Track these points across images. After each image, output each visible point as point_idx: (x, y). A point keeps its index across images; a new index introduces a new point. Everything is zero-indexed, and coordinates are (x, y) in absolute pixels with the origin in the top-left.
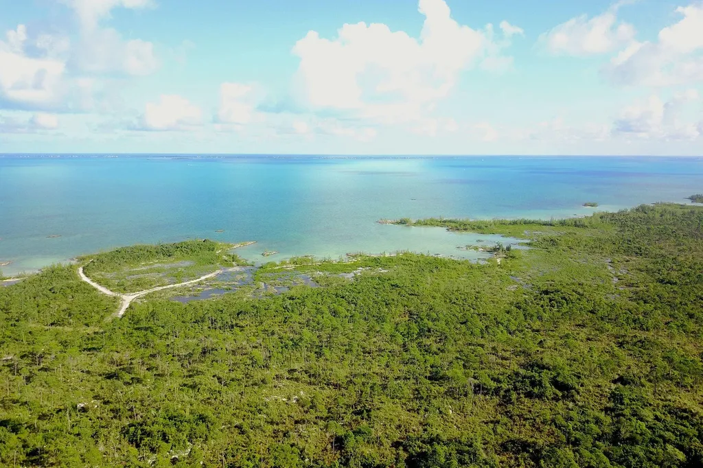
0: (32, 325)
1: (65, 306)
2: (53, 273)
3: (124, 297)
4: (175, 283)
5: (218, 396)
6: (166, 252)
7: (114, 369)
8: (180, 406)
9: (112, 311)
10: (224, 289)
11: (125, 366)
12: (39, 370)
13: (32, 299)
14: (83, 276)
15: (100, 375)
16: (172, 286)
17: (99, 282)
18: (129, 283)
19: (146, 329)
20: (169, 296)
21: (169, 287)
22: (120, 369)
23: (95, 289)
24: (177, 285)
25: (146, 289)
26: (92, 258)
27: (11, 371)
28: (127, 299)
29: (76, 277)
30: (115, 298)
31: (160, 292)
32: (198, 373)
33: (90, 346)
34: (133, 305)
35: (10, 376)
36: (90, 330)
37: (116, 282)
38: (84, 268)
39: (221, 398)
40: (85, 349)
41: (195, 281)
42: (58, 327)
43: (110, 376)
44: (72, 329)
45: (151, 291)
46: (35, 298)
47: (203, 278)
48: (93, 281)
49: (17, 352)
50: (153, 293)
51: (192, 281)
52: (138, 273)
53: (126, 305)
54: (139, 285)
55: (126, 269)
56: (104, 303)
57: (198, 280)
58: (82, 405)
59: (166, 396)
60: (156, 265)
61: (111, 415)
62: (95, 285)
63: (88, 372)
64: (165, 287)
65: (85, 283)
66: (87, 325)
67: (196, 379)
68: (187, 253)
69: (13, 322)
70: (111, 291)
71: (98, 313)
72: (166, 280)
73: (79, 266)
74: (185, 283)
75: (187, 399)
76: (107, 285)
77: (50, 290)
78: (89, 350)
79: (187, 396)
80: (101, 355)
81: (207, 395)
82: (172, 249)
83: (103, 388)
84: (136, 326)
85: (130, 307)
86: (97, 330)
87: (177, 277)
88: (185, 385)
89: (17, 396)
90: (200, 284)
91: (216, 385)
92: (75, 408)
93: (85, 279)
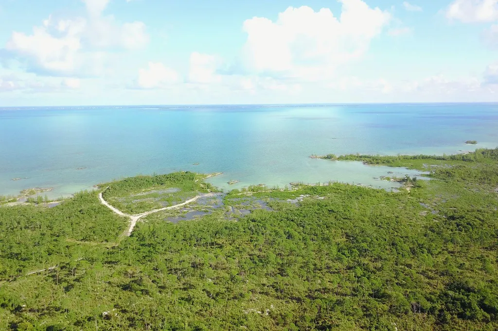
0: (68, 240)
1: (91, 225)
2: (81, 198)
3: (132, 217)
4: (167, 206)
5: (208, 308)
6: (159, 181)
7: (127, 281)
8: (180, 318)
9: (123, 229)
10: (203, 211)
11: (136, 279)
12: (74, 280)
13: (68, 218)
14: (102, 199)
15: (118, 286)
16: (165, 208)
17: (114, 205)
18: (135, 206)
19: (149, 245)
20: (163, 217)
21: (163, 209)
22: (133, 281)
23: (111, 211)
24: (169, 208)
25: (147, 211)
26: (108, 185)
27: (54, 281)
28: (134, 219)
29: (98, 202)
30: (125, 218)
31: (157, 214)
32: (192, 286)
33: (109, 260)
34: (139, 225)
35: (53, 285)
36: (109, 245)
37: (125, 205)
38: (103, 194)
39: (211, 311)
40: (106, 262)
41: (181, 205)
42: (86, 242)
43: (126, 288)
44: (96, 244)
45: (150, 213)
46: (70, 218)
47: (187, 202)
48: (109, 204)
49: (58, 263)
50: (153, 214)
51: (179, 205)
52: (141, 197)
53: (133, 224)
54: (142, 207)
55: (132, 194)
56: (117, 222)
57: (184, 204)
58: (106, 313)
59: (168, 308)
60: (153, 192)
61: (128, 323)
62: (111, 207)
63: (109, 283)
64: (160, 210)
65: (104, 206)
66: (107, 241)
67: (191, 293)
68: (175, 182)
69: (55, 238)
70: (122, 212)
71: (114, 230)
72: (161, 204)
73: (99, 192)
74: (175, 206)
75: (184, 311)
76: (119, 208)
77: (80, 211)
78: (109, 263)
79: (184, 308)
80: (118, 267)
81: (199, 307)
82: (164, 179)
83: (121, 298)
84: (142, 243)
85: (137, 226)
86: (114, 244)
87: (169, 201)
88: (182, 299)
89: (58, 304)
90: (185, 207)
91: (205, 298)
92: (101, 316)
93: (104, 202)
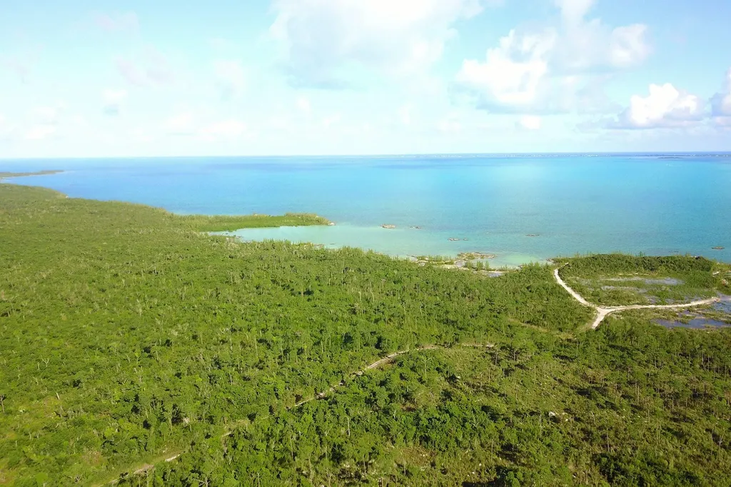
0: (510, 319)
1: (540, 308)
2: (531, 271)
3: (598, 309)
4: (657, 304)
5: (713, 458)
6: (648, 265)
7: (586, 385)
8: (661, 454)
9: (585, 322)
10: (722, 321)
11: (598, 386)
12: (515, 366)
13: (512, 294)
14: (558, 277)
15: (572, 388)
16: (653, 306)
17: (574, 288)
18: (605, 295)
19: (623, 349)
20: (648, 317)
21: (650, 306)
22: (593, 387)
23: (569, 295)
24: (660, 307)
25: (623, 305)
26: (568, 261)
27: (492, 359)
28: (602, 312)
29: (552, 279)
30: (589, 308)
31: (640, 311)
32: (686, 419)
33: (563, 353)
34: (609, 320)
35: (492, 365)
36: (563, 336)
37: (591, 290)
38: (559, 270)
39: (716, 462)
40: (557, 356)
41: (683, 306)
42: (533, 326)
43: (582, 392)
44: (546, 331)
45: (629, 308)
46: (514, 294)
47: (694, 303)
48: (568, 286)
49: (498, 342)
50: (632, 311)
51: (679, 306)
52: (615, 284)
53: (600, 318)
54: (615, 298)
55: (602, 278)
56: (578, 311)
57: (687, 305)
58: (554, 414)
59: (644, 435)
60: (635, 279)
61: (582, 435)
62: (569, 290)
63: (560, 381)
64: (645, 307)
65: (560, 286)
66: (561, 330)
67: (684, 426)
68: (674, 269)
69: (495, 314)
70: (586, 300)
71: (571, 320)
72: (647, 299)
73: (554, 267)
74: (670, 306)
75: (670, 448)
76: (581, 292)
77: (528, 288)
78: (562, 357)
79: (672, 445)
80: (574, 366)
81: (696, 452)
82: (655, 263)
83: (574, 403)
84: (610, 343)
85: (605, 321)
86: (570, 337)
87: (662, 297)
88: (669, 430)
89: (496, 386)
90: (689, 310)
91: (709, 442)
92: (547, 415)
93: (560, 282)
